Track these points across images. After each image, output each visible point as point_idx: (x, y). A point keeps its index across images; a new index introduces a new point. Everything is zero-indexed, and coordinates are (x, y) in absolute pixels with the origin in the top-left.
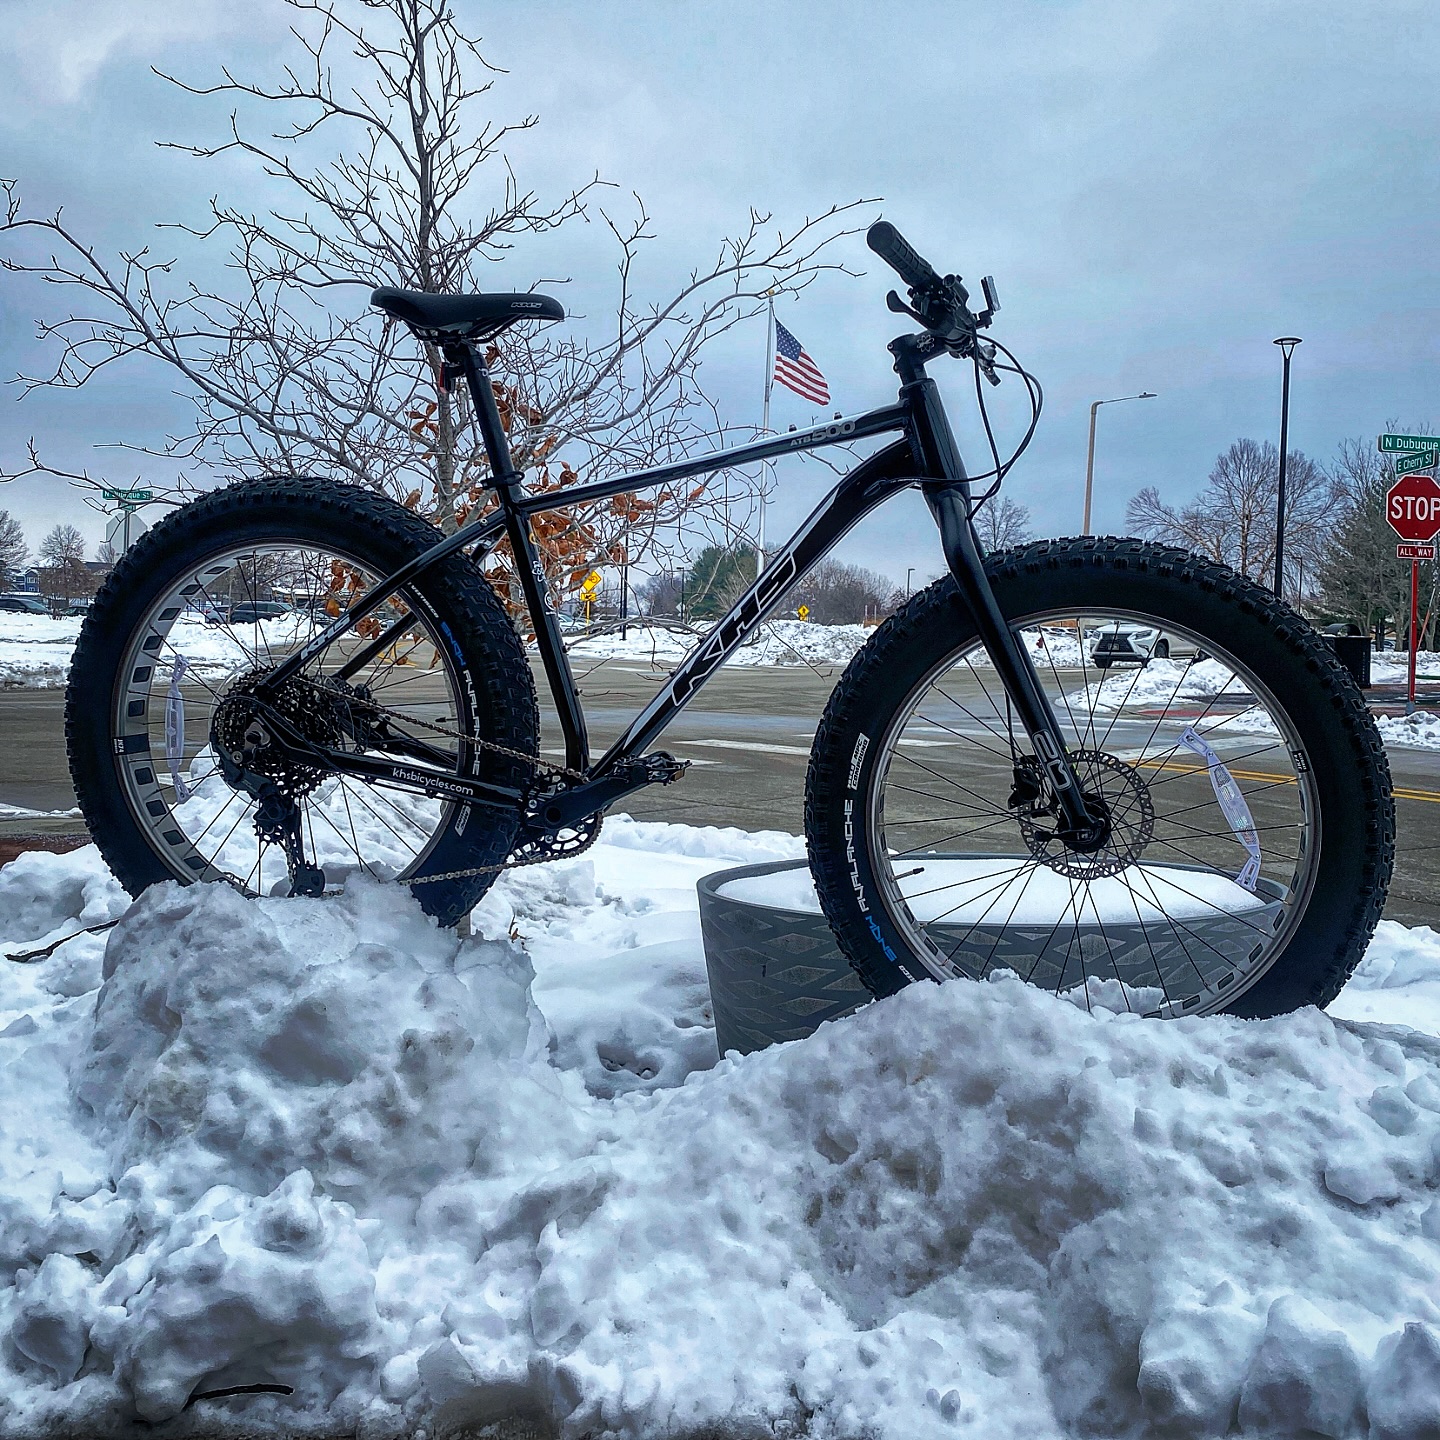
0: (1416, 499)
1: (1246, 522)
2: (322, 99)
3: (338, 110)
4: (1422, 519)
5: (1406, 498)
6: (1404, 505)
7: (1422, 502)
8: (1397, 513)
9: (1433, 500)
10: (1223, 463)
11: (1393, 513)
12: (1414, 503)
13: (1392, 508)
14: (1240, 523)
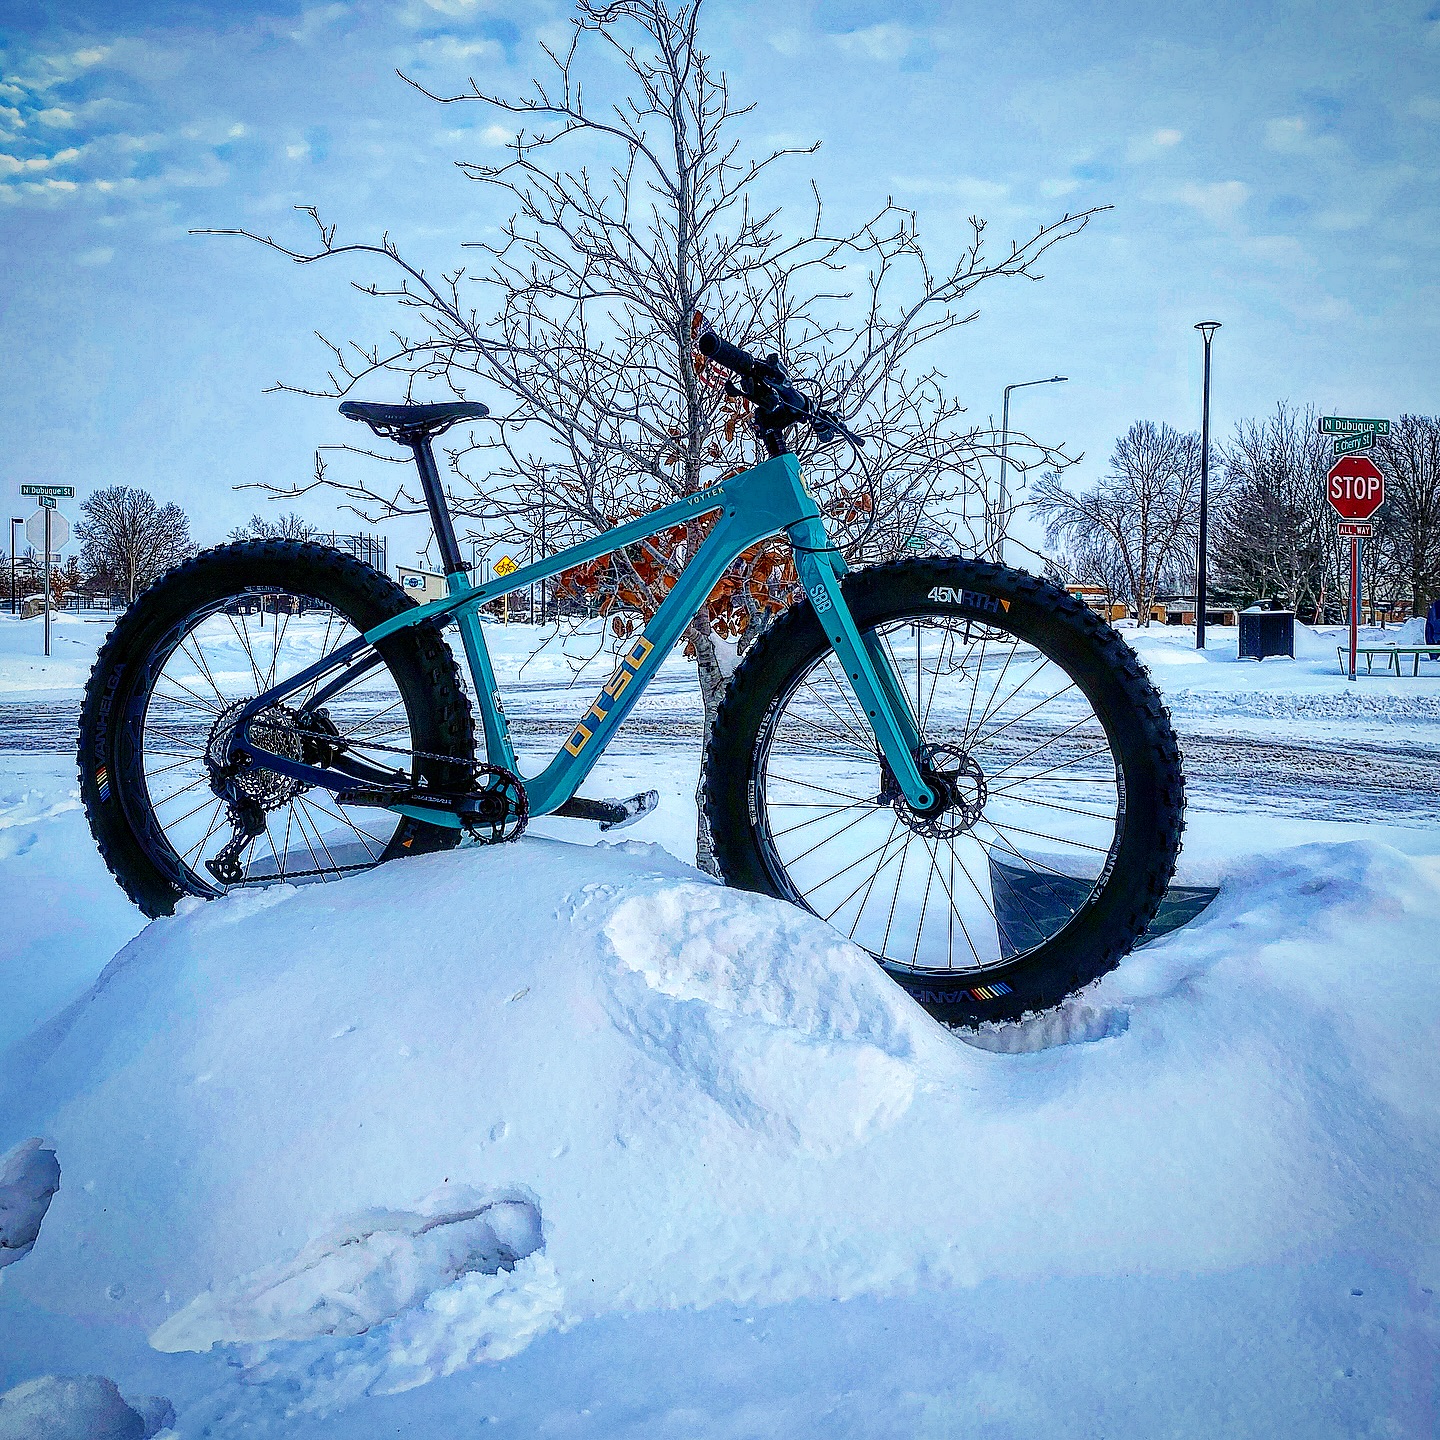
0: (1355, 479)
1: (1146, 502)
2: (570, 112)
3: (588, 124)
4: (1360, 498)
5: (1345, 478)
6: (1343, 485)
7: (1360, 481)
8: (1337, 493)
9: (1370, 480)
10: (1122, 447)
11: (1333, 492)
12: (1352, 482)
13: (1332, 488)
14: (1140, 504)
